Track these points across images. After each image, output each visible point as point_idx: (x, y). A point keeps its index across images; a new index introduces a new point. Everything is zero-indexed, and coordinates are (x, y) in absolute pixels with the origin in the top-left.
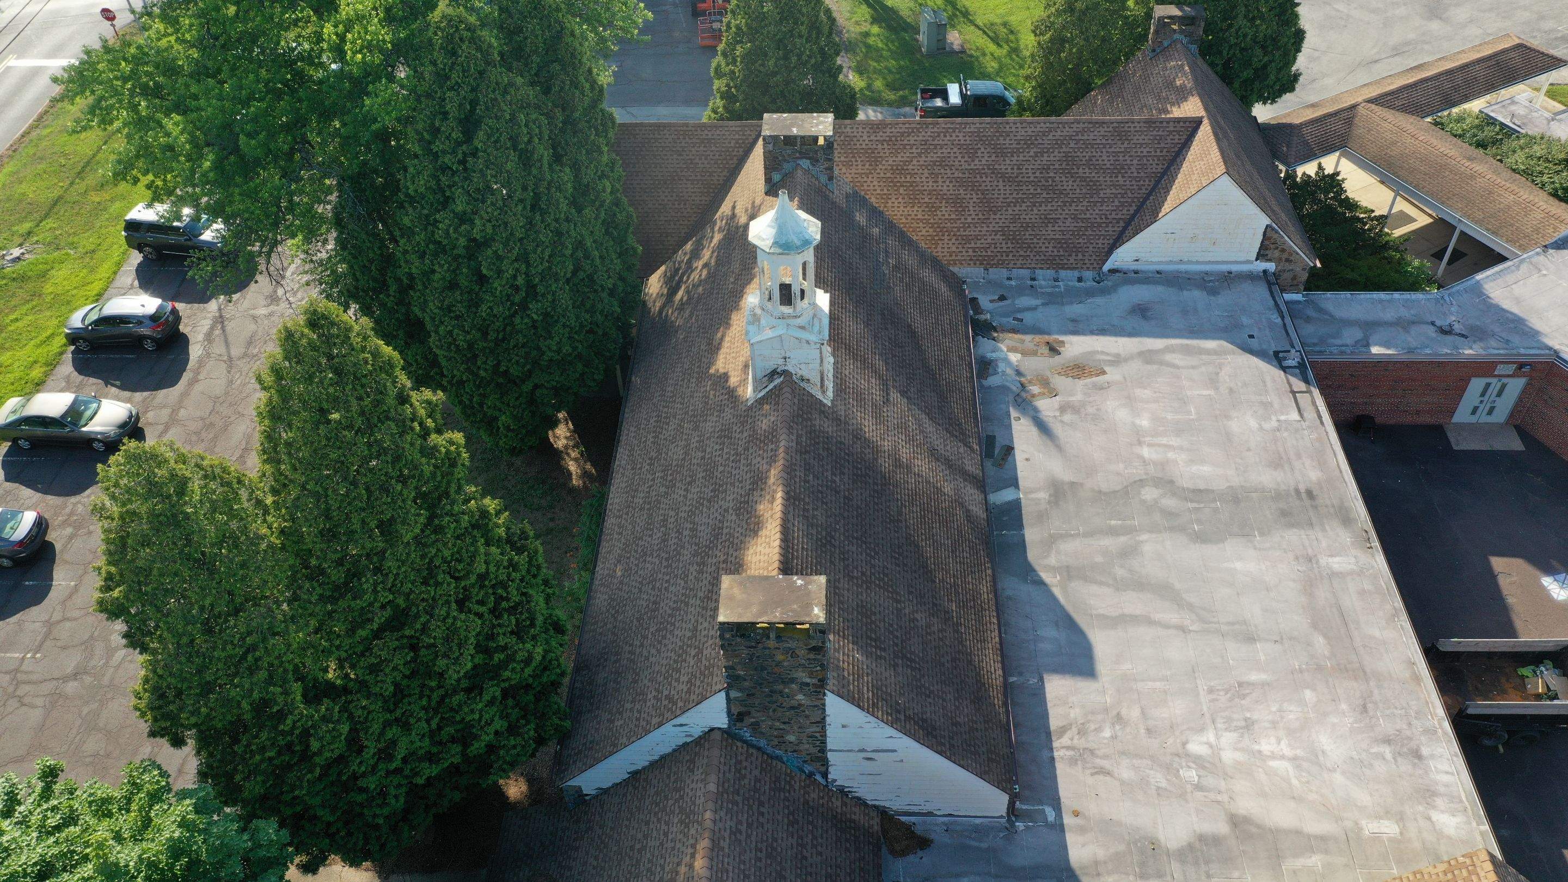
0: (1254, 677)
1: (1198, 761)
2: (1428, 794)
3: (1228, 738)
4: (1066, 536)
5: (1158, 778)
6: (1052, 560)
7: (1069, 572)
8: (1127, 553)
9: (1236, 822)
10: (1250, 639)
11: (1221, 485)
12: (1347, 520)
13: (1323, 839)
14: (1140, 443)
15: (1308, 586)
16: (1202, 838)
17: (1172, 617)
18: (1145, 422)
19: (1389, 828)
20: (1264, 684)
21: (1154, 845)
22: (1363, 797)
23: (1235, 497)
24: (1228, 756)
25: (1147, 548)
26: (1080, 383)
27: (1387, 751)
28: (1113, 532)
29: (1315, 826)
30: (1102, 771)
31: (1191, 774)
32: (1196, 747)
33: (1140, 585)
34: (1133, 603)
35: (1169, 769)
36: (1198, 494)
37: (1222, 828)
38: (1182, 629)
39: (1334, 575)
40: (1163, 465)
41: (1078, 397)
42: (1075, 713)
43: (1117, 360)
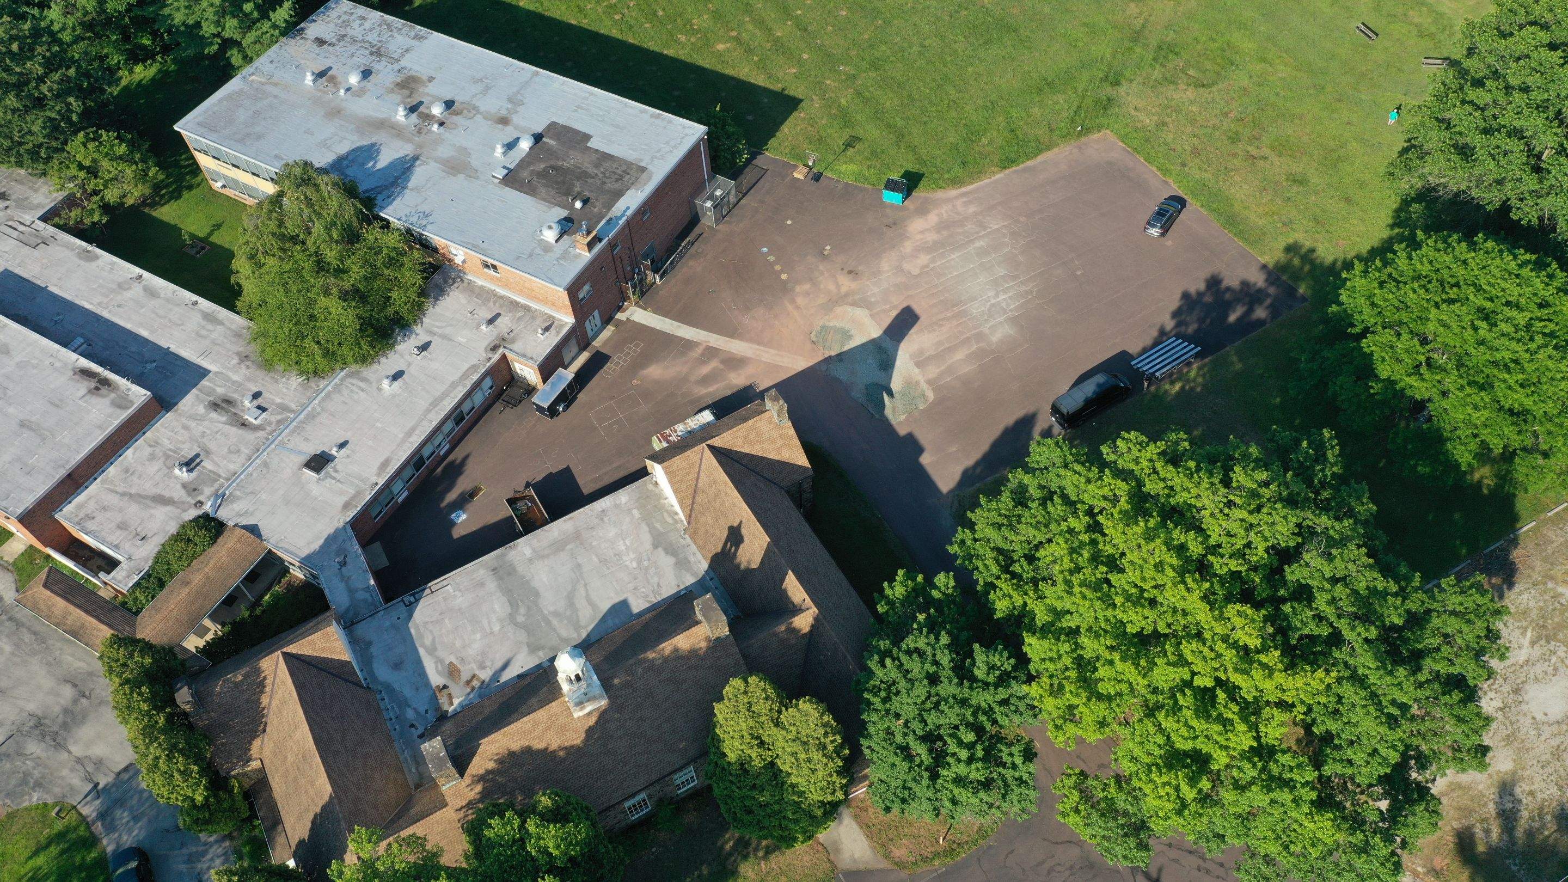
0: (595, 559)
1: (639, 562)
2: (617, 506)
3: (625, 558)
4: (558, 635)
5: (652, 571)
6: (575, 635)
7: (577, 627)
8: (556, 614)
9: (656, 547)
10: (579, 566)
11: (504, 599)
12: (503, 555)
13: (648, 525)
14: (492, 633)
15: (543, 557)
16: (667, 553)
17: (582, 591)
18: (478, 636)
19: (635, 512)
20: (597, 556)
21: (676, 564)
22: (628, 519)
23: (508, 592)
24: (632, 556)
25: (552, 609)
26: (462, 669)
27: (606, 519)
28: (548, 623)
29: (645, 528)
30: (659, 585)
31: (646, 563)
32: (634, 565)
33: (571, 604)
34: (581, 603)
35: (647, 569)
36: (513, 604)
37: (660, 549)
38: (585, 585)
39: (534, 550)
40: (500, 620)
41: (474, 666)
42: (640, 601)
43: (439, 661)
